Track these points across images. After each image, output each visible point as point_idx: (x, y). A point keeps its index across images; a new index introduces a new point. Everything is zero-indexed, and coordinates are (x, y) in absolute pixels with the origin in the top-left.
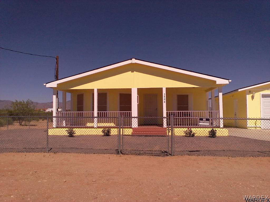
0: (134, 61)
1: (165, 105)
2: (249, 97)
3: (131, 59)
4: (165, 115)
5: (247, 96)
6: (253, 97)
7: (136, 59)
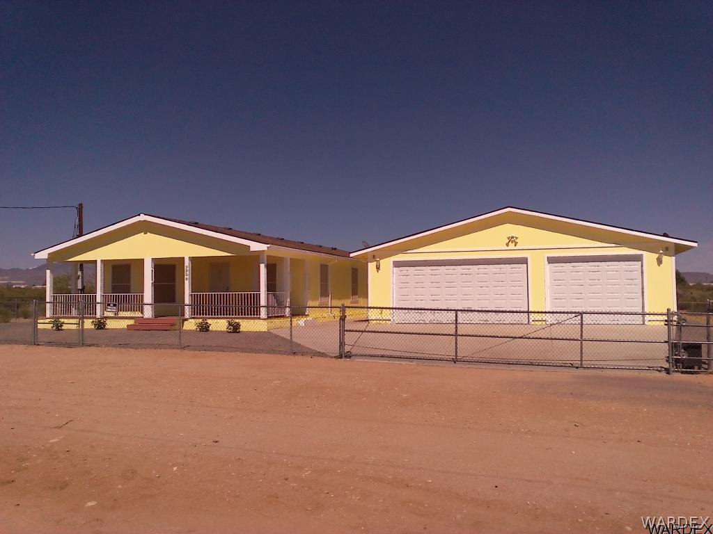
0: (143, 217)
1: (187, 284)
2: (372, 266)
3: (139, 215)
4: (187, 300)
5: (369, 264)
6: (378, 268)
7: (145, 215)
